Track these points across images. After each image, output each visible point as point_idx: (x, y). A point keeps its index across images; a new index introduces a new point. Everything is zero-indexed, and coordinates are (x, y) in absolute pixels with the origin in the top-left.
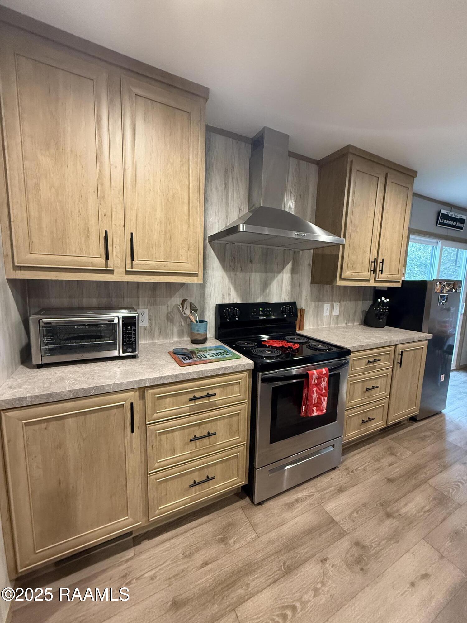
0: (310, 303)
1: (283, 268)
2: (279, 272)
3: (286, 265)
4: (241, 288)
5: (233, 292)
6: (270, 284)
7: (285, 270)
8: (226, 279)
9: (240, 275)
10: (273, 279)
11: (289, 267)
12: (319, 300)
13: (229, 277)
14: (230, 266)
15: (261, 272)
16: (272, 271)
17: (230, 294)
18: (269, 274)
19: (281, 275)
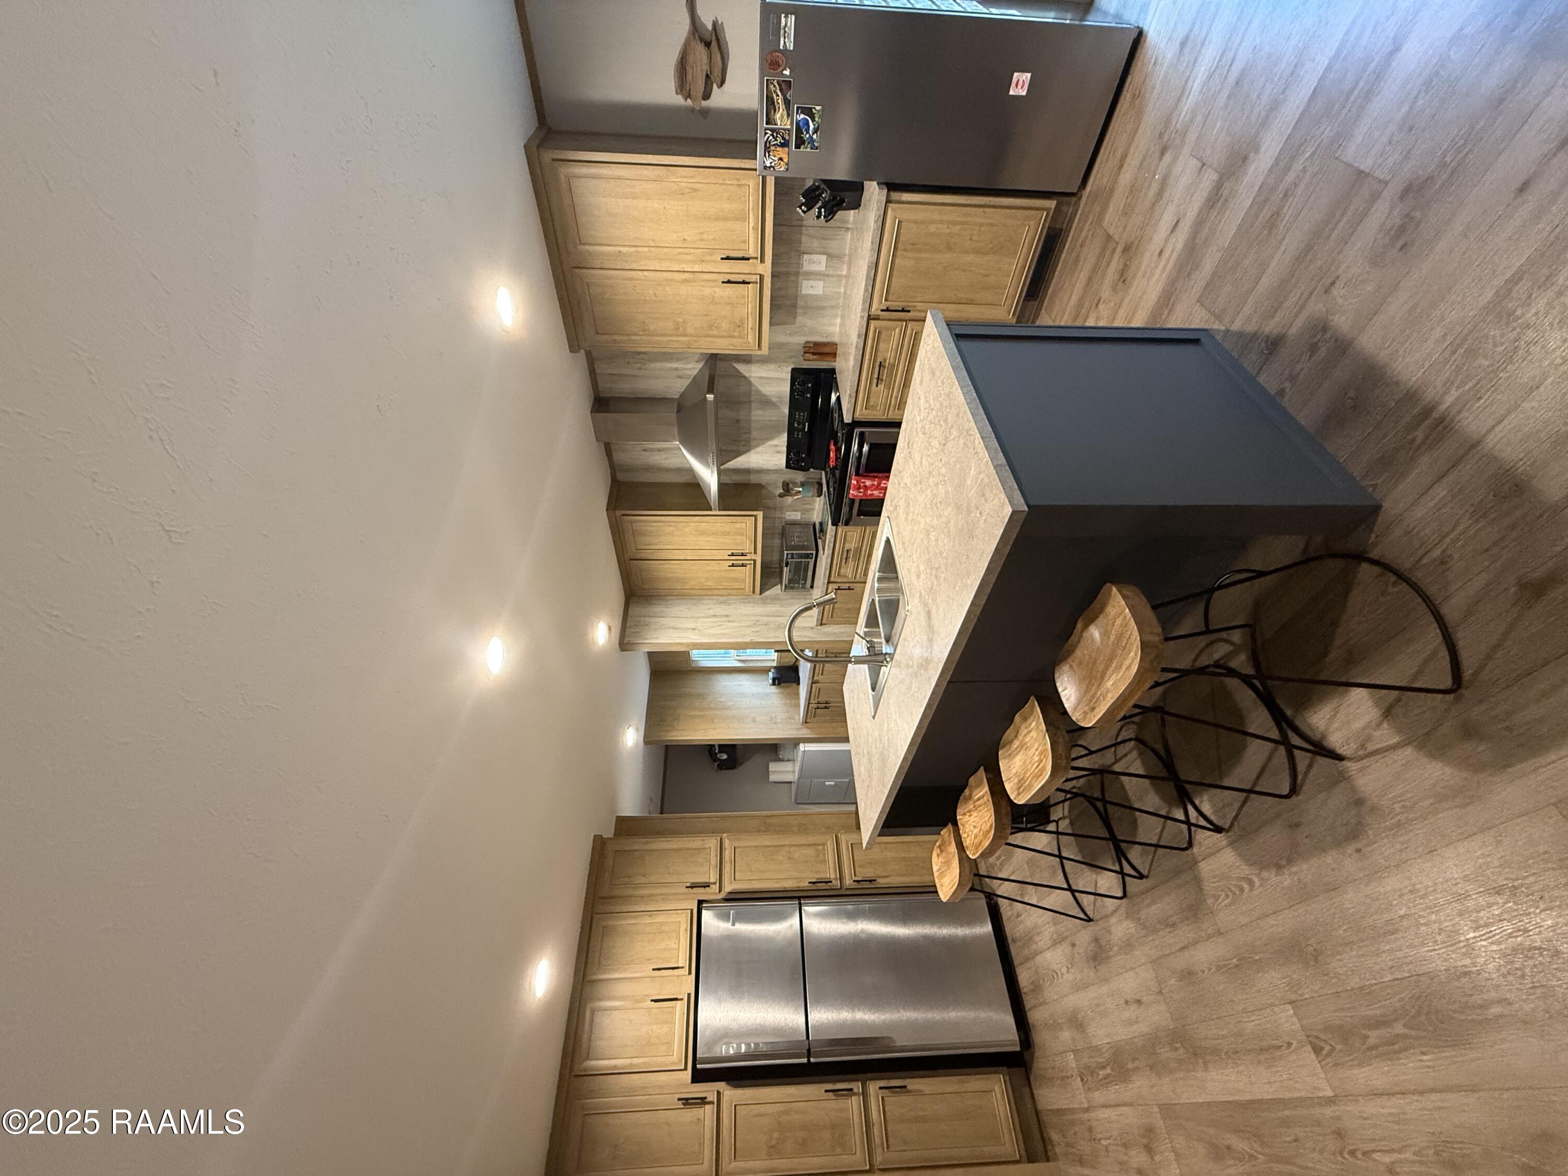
0: (797, 324)
1: (744, 377)
2: (749, 383)
3: (739, 372)
4: (769, 432)
5: (775, 442)
6: (765, 396)
7: (746, 374)
8: (759, 449)
9: (755, 434)
10: (758, 392)
11: (742, 368)
12: (794, 306)
13: (757, 446)
14: (744, 445)
15: (750, 409)
16: (748, 394)
17: (776, 446)
18: (753, 398)
19: (753, 380)
